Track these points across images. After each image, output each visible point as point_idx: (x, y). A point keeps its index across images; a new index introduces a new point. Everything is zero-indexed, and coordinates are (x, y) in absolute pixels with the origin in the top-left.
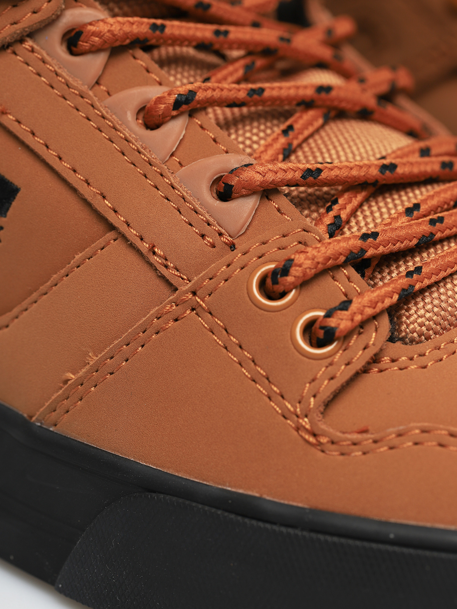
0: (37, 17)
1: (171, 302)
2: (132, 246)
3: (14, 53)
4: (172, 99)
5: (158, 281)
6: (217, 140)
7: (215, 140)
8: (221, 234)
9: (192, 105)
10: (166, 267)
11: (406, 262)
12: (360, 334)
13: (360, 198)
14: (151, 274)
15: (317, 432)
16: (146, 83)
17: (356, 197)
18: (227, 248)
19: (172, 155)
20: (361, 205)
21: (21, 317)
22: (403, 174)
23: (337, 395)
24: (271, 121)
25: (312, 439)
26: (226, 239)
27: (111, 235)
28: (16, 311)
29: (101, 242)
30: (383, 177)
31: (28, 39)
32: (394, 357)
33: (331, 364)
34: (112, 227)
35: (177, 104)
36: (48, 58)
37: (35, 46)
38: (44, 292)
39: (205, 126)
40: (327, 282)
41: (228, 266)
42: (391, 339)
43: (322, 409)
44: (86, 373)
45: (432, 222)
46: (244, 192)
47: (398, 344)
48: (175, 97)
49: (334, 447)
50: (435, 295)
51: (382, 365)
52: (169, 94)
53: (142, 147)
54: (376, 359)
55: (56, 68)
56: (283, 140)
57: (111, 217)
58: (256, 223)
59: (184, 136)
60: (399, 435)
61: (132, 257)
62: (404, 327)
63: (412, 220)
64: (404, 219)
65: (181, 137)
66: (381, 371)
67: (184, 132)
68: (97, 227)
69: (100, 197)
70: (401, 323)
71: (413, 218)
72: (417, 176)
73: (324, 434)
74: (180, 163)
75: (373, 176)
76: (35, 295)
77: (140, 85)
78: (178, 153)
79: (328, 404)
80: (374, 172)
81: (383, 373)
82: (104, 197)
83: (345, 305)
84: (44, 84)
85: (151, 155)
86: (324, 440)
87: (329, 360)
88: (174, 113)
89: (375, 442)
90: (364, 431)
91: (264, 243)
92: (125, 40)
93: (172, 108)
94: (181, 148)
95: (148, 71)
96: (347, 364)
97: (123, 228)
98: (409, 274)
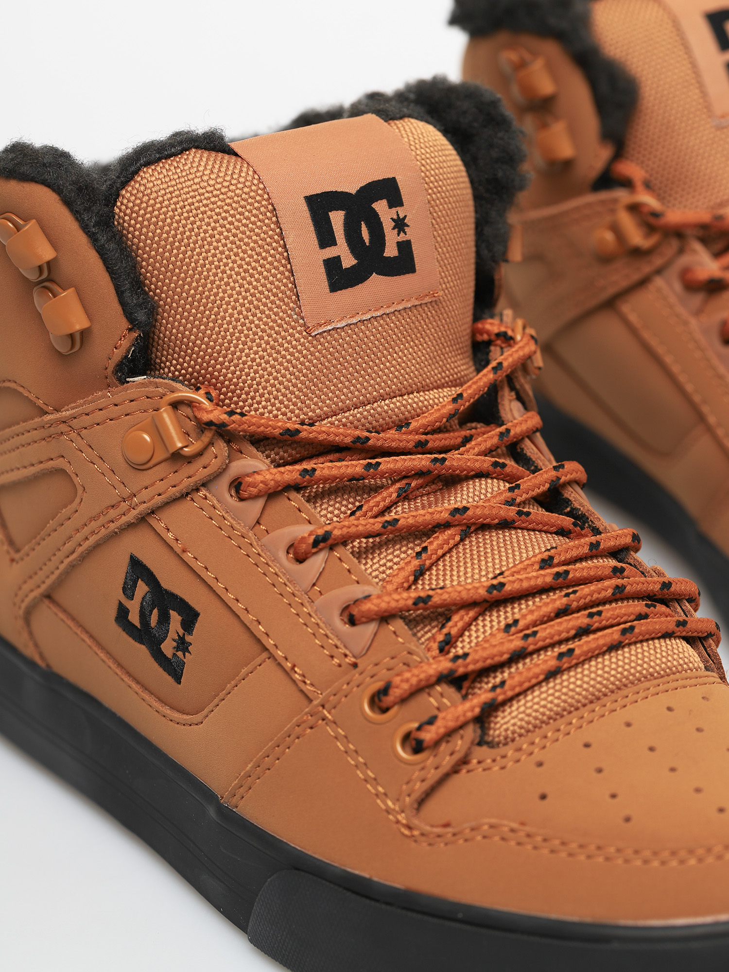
0: (207, 472)
1: (306, 714)
2: (279, 664)
3: (192, 499)
4: (311, 539)
5: (299, 694)
6: (351, 571)
7: (349, 571)
8: (346, 656)
9: (330, 542)
10: (305, 682)
11: (502, 672)
12: (448, 742)
13: (472, 614)
14: (294, 688)
15: (412, 825)
16: (297, 522)
17: (467, 614)
18: (351, 667)
19: (314, 585)
20: (475, 619)
21: (209, 716)
22: (510, 591)
23: (428, 794)
24: (413, 542)
25: (407, 832)
26: (350, 660)
27: (265, 655)
28: (206, 710)
29: (258, 660)
30: (491, 596)
31: (202, 488)
32: (481, 759)
33: (423, 769)
34: (265, 649)
35: (316, 543)
36: (218, 505)
37: (208, 494)
38: (222, 698)
39: (342, 559)
40: (423, 697)
41: (348, 684)
42: (480, 744)
43: (416, 806)
44: (251, 768)
45: (526, 637)
46: (364, 620)
47: (485, 748)
48: (313, 537)
49: (423, 839)
50: (522, 702)
51: (470, 767)
52: (310, 535)
53: (288, 581)
54: (465, 761)
55: (224, 514)
56: (416, 562)
57: (264, 639)
58: (375, 644)
59: (323, 569)
60: (473, 829)
61: (280, 674)
62: (491, 732)
63: (509, 636)
64: (501, 635)
65: (321, 570)
66: (468, 771)
67: (323, 565)
68: (256, 648)
69: (256, 623)
70: (489, 729)
71: (511, 633)
72: (527, 590)
73: (417, 828)
74: (320, 592)
75: (481, 596)
76: (216, 701)
77: (292, 524)
78: (318, 584)
79: (421, 802)
80: (482, 592)
81: (471, 774)
82: (260, 623)
83: (431, 721)
84: (214, 527)
85: (295, 587)
86: (416, 833)
87: (421, 765)
88: (314, 550)
89: (454, 835)
90: (447, 825)
91: (376, 665)
92: (278, 487)
93: (311, 547)
94: (321, 579)
95: (300, 511)
96: (437, 768)
97: (272, 649)
98: (494, 688)
